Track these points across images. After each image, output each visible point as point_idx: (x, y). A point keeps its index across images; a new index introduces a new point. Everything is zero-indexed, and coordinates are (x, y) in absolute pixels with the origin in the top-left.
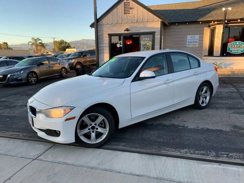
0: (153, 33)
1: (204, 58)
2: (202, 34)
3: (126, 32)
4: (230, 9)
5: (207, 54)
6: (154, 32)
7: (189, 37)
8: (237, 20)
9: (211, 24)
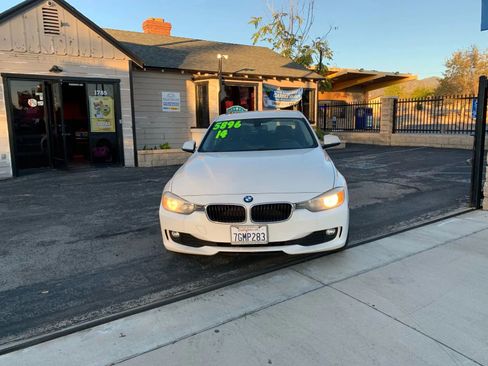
0: (115, 83)
1: (192, 130)
2: (184, 91)
3: (53, 74)
4: (226, 57)
5: (195, 124)
6: (119, 81)
7: (165, 94)
8: (243, 75)
9: (196, 76)
